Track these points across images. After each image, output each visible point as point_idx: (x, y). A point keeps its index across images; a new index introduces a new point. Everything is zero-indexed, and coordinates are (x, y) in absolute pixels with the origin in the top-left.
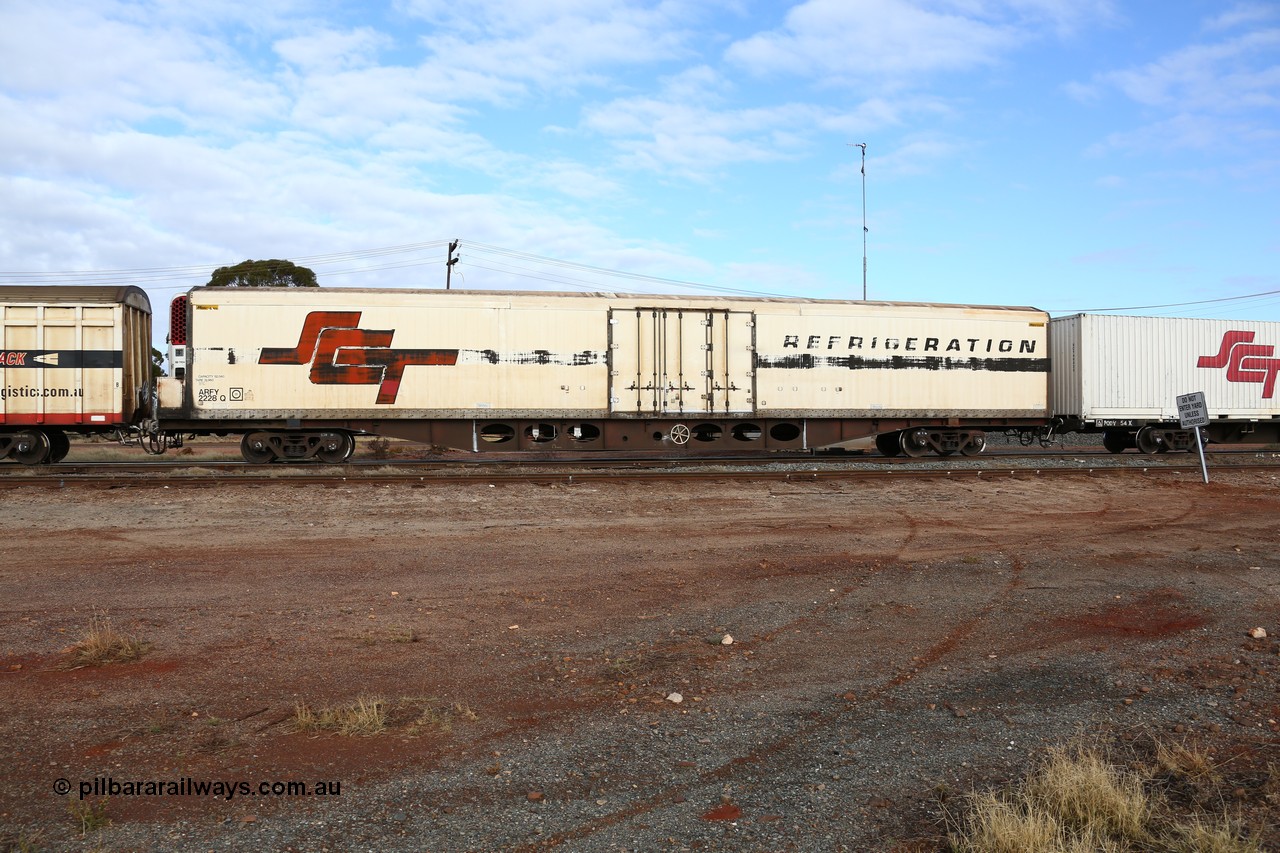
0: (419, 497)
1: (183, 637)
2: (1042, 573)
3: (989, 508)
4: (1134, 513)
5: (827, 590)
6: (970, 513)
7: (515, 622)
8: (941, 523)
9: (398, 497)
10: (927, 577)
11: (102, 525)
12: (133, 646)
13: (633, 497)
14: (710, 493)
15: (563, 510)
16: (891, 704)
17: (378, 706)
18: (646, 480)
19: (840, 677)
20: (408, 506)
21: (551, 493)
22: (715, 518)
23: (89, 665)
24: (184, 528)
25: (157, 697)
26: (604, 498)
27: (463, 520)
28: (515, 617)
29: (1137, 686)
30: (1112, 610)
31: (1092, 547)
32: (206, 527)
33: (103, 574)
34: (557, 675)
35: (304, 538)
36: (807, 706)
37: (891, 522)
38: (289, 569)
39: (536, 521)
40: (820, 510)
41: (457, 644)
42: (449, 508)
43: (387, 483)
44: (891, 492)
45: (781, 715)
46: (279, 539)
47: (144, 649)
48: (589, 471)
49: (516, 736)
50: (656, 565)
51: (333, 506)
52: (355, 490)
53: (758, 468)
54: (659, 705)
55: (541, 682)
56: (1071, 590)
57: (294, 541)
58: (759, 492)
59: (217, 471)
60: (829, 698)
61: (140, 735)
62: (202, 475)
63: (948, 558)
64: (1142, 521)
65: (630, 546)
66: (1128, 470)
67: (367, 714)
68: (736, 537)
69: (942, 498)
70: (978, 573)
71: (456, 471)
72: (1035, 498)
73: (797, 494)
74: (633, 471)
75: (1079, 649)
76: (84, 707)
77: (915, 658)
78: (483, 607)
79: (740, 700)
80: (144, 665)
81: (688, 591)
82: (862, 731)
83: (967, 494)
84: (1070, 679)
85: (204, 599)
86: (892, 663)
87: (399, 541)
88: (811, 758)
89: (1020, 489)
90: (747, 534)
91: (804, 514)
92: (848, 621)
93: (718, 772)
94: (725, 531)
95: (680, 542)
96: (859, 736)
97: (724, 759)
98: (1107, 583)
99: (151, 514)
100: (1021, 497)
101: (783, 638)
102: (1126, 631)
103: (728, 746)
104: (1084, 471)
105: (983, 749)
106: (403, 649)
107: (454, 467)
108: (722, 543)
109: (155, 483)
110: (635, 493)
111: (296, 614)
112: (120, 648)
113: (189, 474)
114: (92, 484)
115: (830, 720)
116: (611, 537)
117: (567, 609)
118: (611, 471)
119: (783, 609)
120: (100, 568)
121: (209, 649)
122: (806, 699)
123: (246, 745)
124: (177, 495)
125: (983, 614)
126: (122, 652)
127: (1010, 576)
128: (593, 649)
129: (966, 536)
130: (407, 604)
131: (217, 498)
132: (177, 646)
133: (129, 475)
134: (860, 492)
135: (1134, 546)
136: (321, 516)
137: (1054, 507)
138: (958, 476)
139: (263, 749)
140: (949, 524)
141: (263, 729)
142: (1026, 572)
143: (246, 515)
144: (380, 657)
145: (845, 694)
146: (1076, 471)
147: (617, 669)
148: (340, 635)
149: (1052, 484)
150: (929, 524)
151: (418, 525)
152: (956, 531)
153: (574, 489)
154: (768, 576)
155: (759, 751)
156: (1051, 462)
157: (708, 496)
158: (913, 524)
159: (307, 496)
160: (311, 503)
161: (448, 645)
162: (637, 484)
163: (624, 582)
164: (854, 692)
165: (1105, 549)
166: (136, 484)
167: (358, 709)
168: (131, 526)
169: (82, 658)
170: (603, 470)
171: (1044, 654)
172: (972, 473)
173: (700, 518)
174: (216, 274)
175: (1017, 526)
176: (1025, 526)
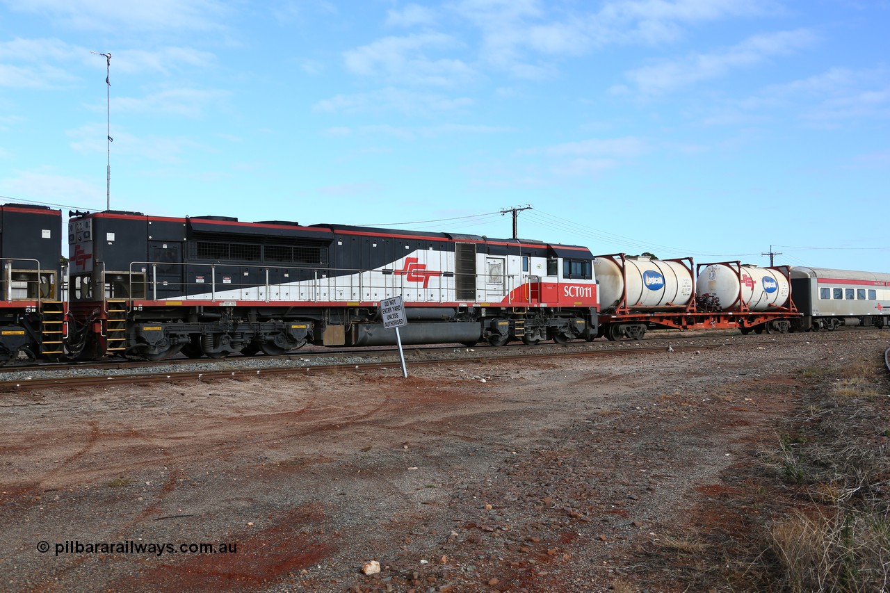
2: (191, 493)
3: (192, 413)
4: (330, 410)
31: (270, 453)
37: (71, 437)
64: (335, 419)
89: (233, 391)
98: (252, 503)
100: (231, 399)
104: (302, 370)
129: (144, 449)
135: (308, 449)
137: (257, 408)
138: (180, 379)
142: (173, 494)
146: (295, 370)
150: (114, 436)
158: (94, 437)
165: (278, 456)
175: (206, 432)
176: (215, 432)
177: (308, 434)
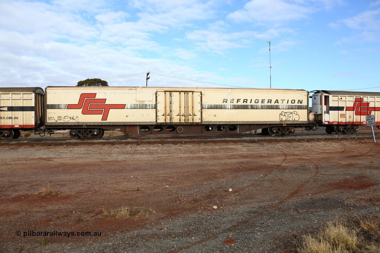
0: (139, 148)
1: (70, 189)
2: (325, 170)
3: (309, 150)
4: (353, 151)
5: (260, 175)
6: (303, 151)
7: (167, 185)
8: (294, 155)
9: (132, 148)
10: (290, 171)
11: (46, 157)
12: (56, 192)
13: (202, 148)
14: (225, 146)
15: (181, 152)
16: (279, 209)
17: (127, 210)
18: (206, 143)
19: (264, 201)
20: (135, 151)
21: (178, 147)
22: (226, 154)
23: (43, 198)
24: (70, 157)
25: (63, 207)
26: (193, 148)
27: (152, 155)
28: (167, 183)
29: (354, 204)
30: (346, 181)
31: (340, 162)
32: (76, 157)
33: (47, 171)
34: (180, 200)
35: (105, 160)
36: (254, 210)
37: (279, 155)
38: (101, 169)
39: (173, 155)
40: (258, 151)
41: (150, 191)
42: (147, 151)
43: (129, 144)
44: (279, 146)
45: (246, 212)
46: (98, 160)
47: (59, 193)
48: (189, 140)
49: (168, 218)
50: (209, 167)
51: (113, 151)
52: (120, 146)
53: (239, 139)
54: (210, 209)
55: (175, 203)
56: (334, 175)
57: (102, 161)
58: (239, 146)
59: (80, 141)
60: (261, 207)
61: (58, 218)
62: (75, 142)
63: (296, 165)
64: (355, 154)
65: (201, 162)
66: (351, 139)
67: (124, 212)
68: (233, 159)
69: (294, 147)
70: (305, 170)
71: (149, 140)
72: (322, 147)
73: (251, 146)
74: (202, 140)
75: (336, 192)
76: (42, 210)
77: (287, 195)
78: (158, 180)
79: (234, 208)
80: (59, 197)
81: (219, 175)
82: (271, 217)
83: (302, 146)
84: (334, 202)
85: (76, 178)
86: (280, 197)
87: (133, 161)
88: (255, 225)
89: (318, 145)
90: (236, 158)
91: (253, 152)
92: (266, 184)
93: (228, 229)
94: (230, 158)
95: (216, 161)
96: (270, 218)
97: (229, 226)
98: (345, 173)
99: (60, 154)
100: (318, 147)
101: (247, 189)
102: (351, 187)
103: (231, 222)
104: (337, 139)
105: (307, 223)
106: (134, 193)
107: (149, 139)
108: (229, 161)
109: (62, 144)
110: (202, 147)
111: (103, 183)
112: (52, 193)
113: (71, 142)
114: (43, 145)
115: (261, 214)
116: (196, 160)
117: (183, 181)
118: (195, 140)
119: (247, 181)
120: (46, 169)
121: (78, 193)
122: (254, 208)
123: (88, 221)
124: (68, 148)
125: (307, 182)
126: (52, 194)
127: (315, 170)
128: (190, 193)
129: (302, 159)
130: (135, 179)
131: (79, 149)
132: (68, 192)
133: (54, 142)
134: (270, 146)
135: (353, 162)
136: (110, 154)
137: (328, 150)
138: (299, 141)
139: (94, 222)
140: (297, 155)
141: (93, 216)
142: (320, 169)
143: (88, 154)
144: (127, 195)
145: (266, 206)
146: (335, 139)
147: (197, 199)
148: (116, 189)
149: (328, 143)
150: (291, 155)
151: (138, 156)
152: (299, 157)
153: (185, 145)
154: (242, 171)
155: (240, 223)
156: (327, 136)
157: (224, 147)
158: (285, 155)
159: (106, 148)
160: (107, 150)
161: (148, 192)
162: (203, 144)
163: (200, 173)
164: (268, 206)
165: (344, 163)
166: (56, 145)
167: (121, 210)
168: (55, 157)
169: (41, 195)
170: (193, 140)
171: (325, 194)
172: (303, 140)
173: (222, 154)
174: (79, 83)
175: (317, 156)
176: (319, 156)
177: (349, 157)
